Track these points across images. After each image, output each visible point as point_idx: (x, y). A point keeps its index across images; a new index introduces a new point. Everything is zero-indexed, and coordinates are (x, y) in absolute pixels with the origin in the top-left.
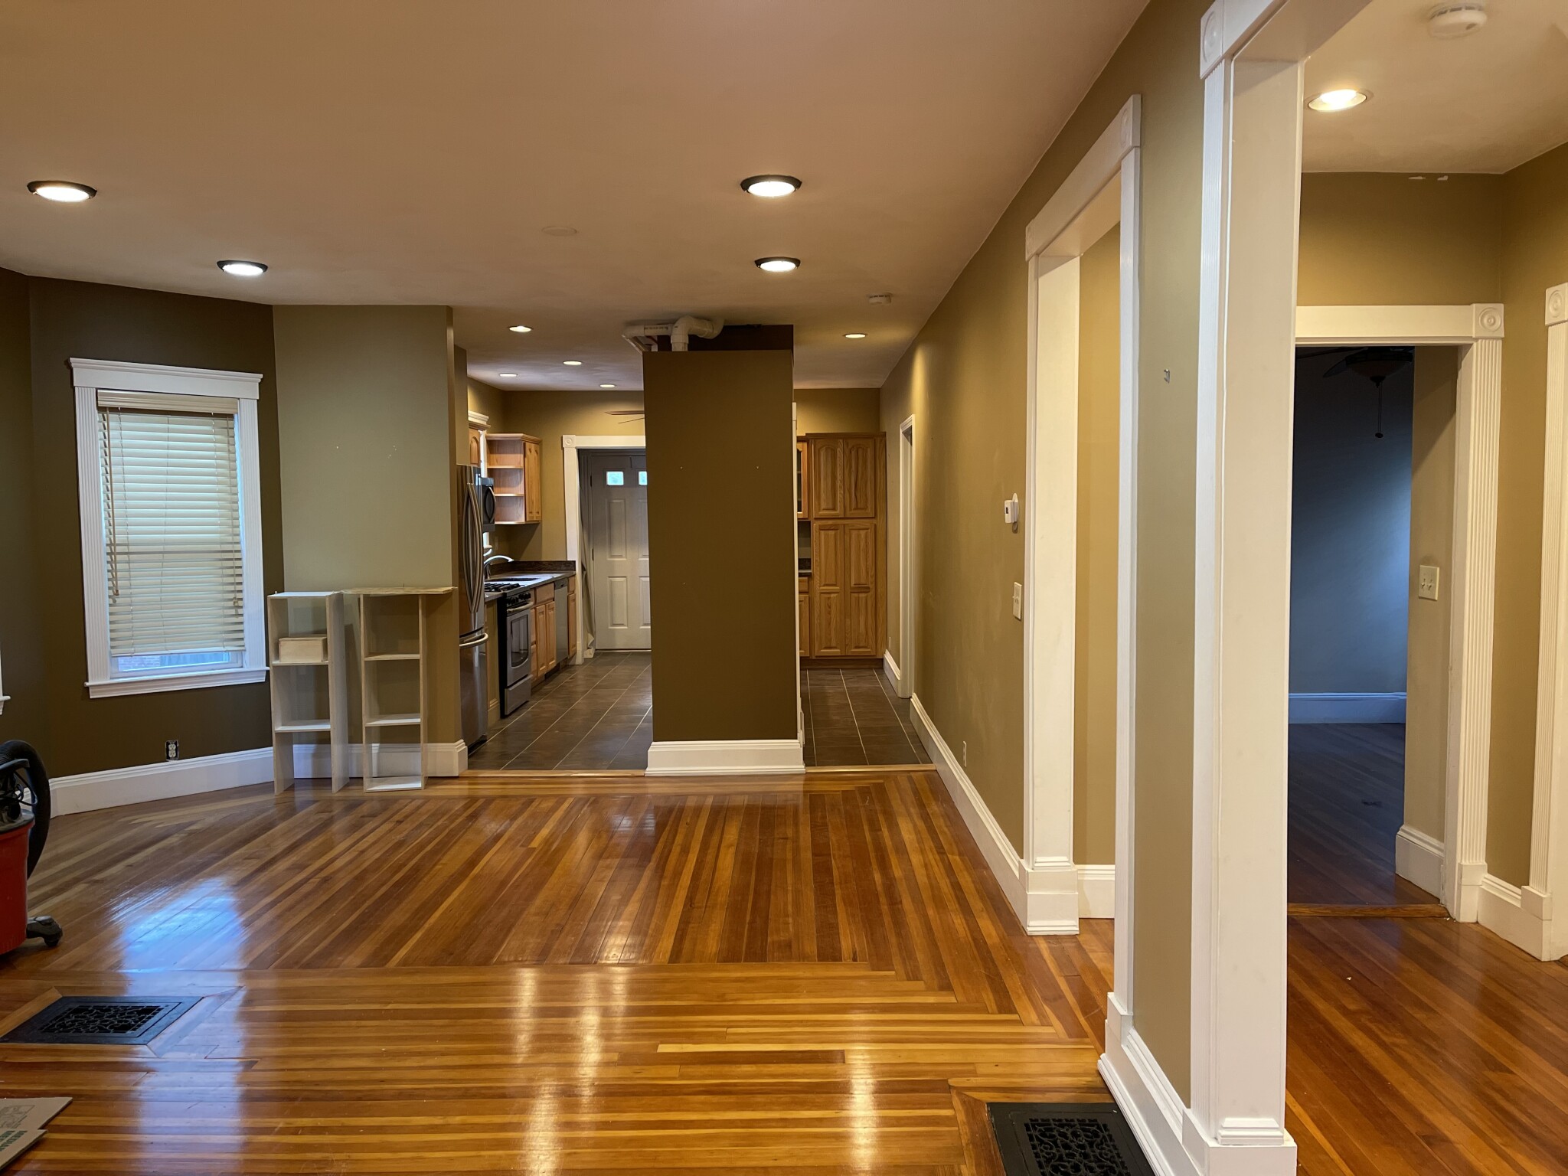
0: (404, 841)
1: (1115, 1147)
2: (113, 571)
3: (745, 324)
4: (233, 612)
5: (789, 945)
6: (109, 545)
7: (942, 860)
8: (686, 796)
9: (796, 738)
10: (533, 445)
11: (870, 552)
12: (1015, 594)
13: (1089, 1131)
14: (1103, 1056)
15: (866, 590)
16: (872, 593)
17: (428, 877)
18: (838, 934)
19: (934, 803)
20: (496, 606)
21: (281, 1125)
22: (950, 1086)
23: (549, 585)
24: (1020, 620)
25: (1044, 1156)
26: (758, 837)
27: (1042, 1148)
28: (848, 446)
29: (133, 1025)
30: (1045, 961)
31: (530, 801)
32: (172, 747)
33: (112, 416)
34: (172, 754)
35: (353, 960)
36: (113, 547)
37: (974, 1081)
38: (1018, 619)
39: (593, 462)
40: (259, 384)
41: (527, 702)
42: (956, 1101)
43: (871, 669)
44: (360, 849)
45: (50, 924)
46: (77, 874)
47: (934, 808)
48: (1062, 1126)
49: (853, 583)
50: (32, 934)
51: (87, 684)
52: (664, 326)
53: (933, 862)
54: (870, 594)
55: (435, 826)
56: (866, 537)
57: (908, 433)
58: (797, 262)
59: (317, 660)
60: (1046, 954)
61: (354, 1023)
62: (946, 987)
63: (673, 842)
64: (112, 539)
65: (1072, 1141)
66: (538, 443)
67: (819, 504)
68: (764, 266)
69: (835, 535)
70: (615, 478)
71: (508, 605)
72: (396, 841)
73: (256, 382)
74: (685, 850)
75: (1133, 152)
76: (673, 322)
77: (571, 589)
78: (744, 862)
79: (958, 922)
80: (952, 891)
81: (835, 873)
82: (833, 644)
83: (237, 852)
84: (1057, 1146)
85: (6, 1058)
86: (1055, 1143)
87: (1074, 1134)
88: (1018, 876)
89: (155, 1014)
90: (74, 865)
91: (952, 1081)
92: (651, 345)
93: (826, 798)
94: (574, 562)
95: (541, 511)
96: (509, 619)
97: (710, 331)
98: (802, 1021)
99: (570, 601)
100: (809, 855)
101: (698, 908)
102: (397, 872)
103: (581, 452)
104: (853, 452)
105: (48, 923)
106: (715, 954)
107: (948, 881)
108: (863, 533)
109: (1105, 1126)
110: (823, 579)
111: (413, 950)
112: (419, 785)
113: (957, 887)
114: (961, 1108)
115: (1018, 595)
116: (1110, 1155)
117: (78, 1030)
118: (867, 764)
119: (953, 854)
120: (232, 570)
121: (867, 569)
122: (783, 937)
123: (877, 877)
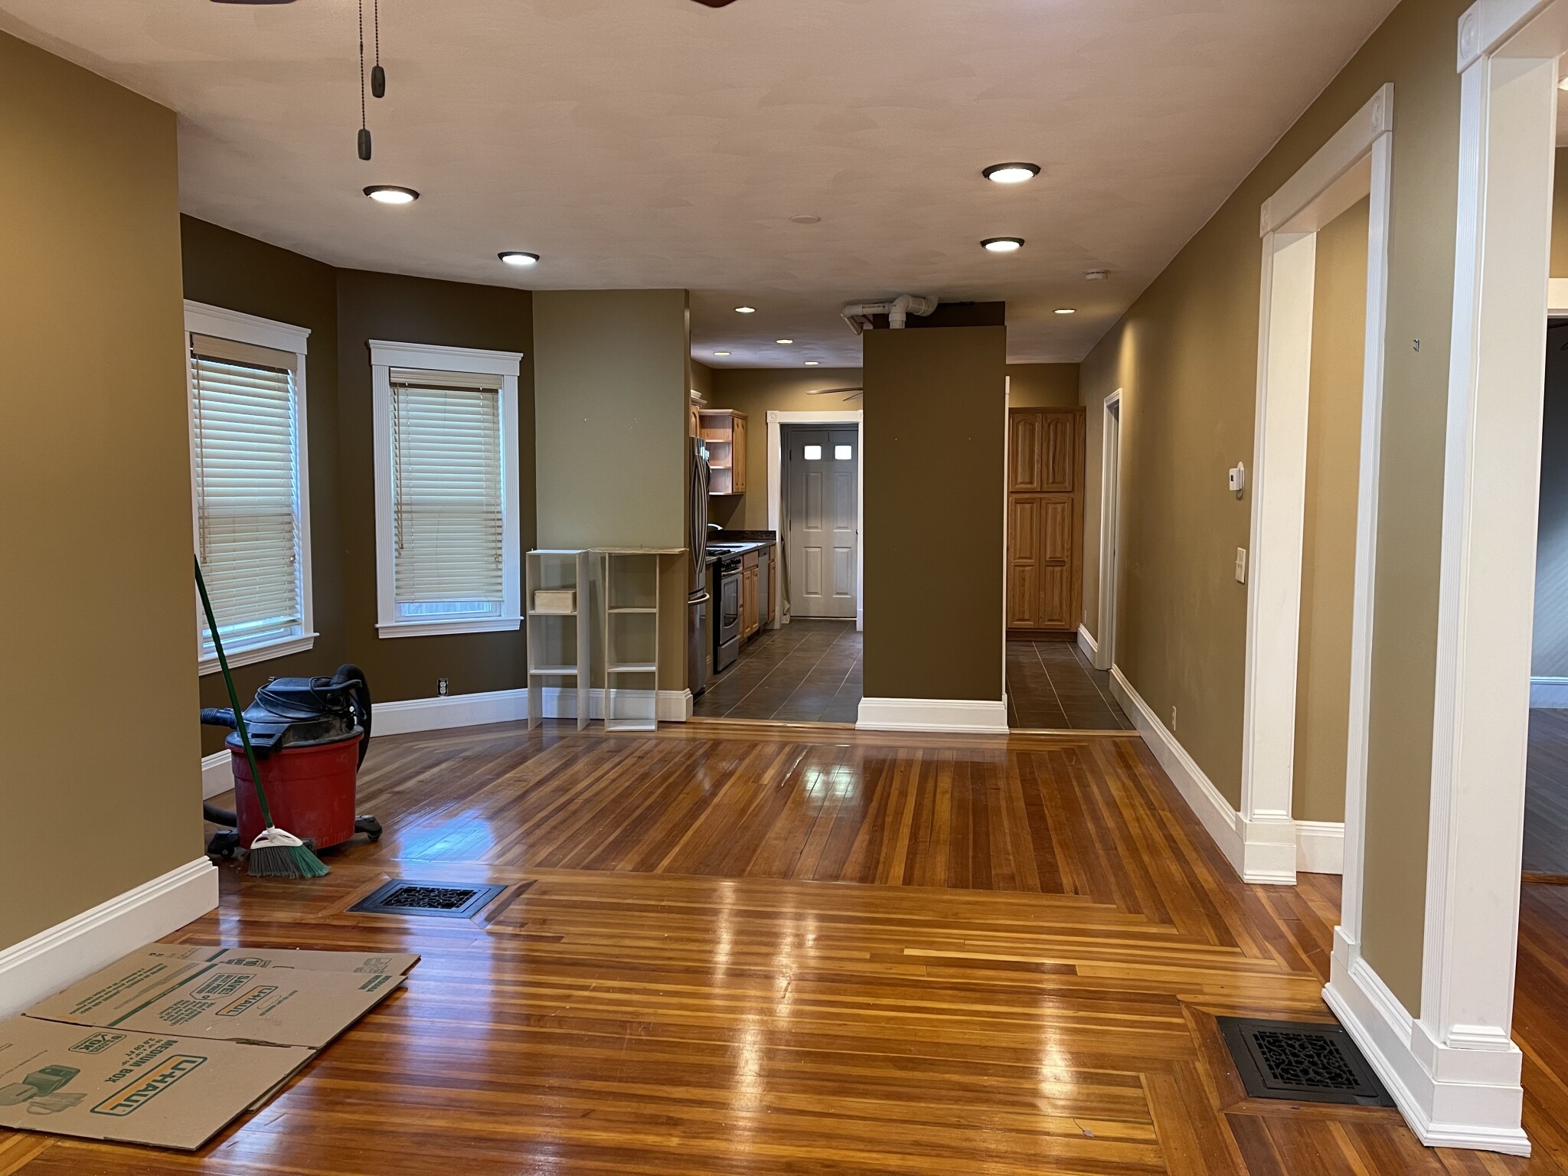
0: (648, 773)
1: (1342, 1059)
2: (399, 527)
3: (958, 302)
4: (494, 566)
5: (1012, 877)
6: (397, 504)
7: (1154, 816)
8: (897, 748)
9: (1001, 700)
10: (740, 420)
11: (1067, 525)
12: (1238, 559)
13: (1316, 1045)
14: (1327, 985)
15: (1062, 563)
16: (1068, 566)
17: (676, 803)
18: (1058, 871)
19: (1140, 765)
20: (711, 569)
21: (594, 985)
22: (1179, 1001)
23: (754, 553)
24: (1244, 584)
25: (1274, 1061)
26: (971, 786)
27: (1271, 1054)
28: (1046, 420)
29: (456, 904)
30: (1263, 905)
31: (754, 745)
32: (443, 684)
33: (402, 390)
34: (443, 690)
35: (625, 865)
36: (399, 507)
37: (1200, 998)
38: (1240, 582)
39: (795, 436)
40: (520, 362)
41: (735, 660)
42: (1185, 1012)
43: (1064, 642)
44: (612, 778)
45: (373, 821)
46: (380, 786)
47: (1141, 770)
48: (1291, 1039)
49: (1048, 556)
50: (359, 829)
51: (377, 626)
52: (881, 305)
53: (1145, 816)
54: (1065, 568)
55: (673, 762)
56: (1063, 511)
57: (1114, 408)
58: (1021, 242)
59: (568, 611)
60: (1264, 901)
61: (637, 914)
62: (1167, 921)
63: (891, 787)
64: (399, 499)
65: (1299, 1051)
66: (744, 418)
67: (1016, 478)
68: (990, 247)
69: (1032, 508)
70: (813, 453)
71: (722, 569)
72: (641, 773)
73: (517, 360)
74: (903, 794)
75: (1385, 136)
76: (891, 301)
77: (772, 557)
78: (960, 806)
79: (1174, 868)
80: (1165, 841)
81: (1049, 821)
82: (1027, 617)
83: (508, 775)
84: (1286, 1054)
85: (359, 923)
86: (1284, 1051)
87: (1302, 1046)
88: (1234, 828)
89: (471, 896)
90: (375, 779)
91: (1179, 997)
92: (862, 323)
93: (1033, 757)
94: (775, 532)
95: (745, 484)
96: (723, 582)
97: (925, 309)
98: (1033, 939)
99: (770, 569)
100: (1022, 804)
101: (923, 842)
102: (646, 799)
103: (785, 428)
104: (1052, 427)
105: (372, 821)
106: (945, 880)
107: (1161, 833)
108: (1059, 507)
109: (1331, 1042)
110: (1018, 553)
111: (674, 860)
112: (653, 727)
113: (1170, 839)
114: (1191, 1018)
115: (1241, 560)
116: (1337, 1064)
117: (411, 905)
118: (1069, 728)
119: (1163, 810)
120: (494, 529)
121: (1063, 542)
122: (1006, 871)
123: (1090, 826)
